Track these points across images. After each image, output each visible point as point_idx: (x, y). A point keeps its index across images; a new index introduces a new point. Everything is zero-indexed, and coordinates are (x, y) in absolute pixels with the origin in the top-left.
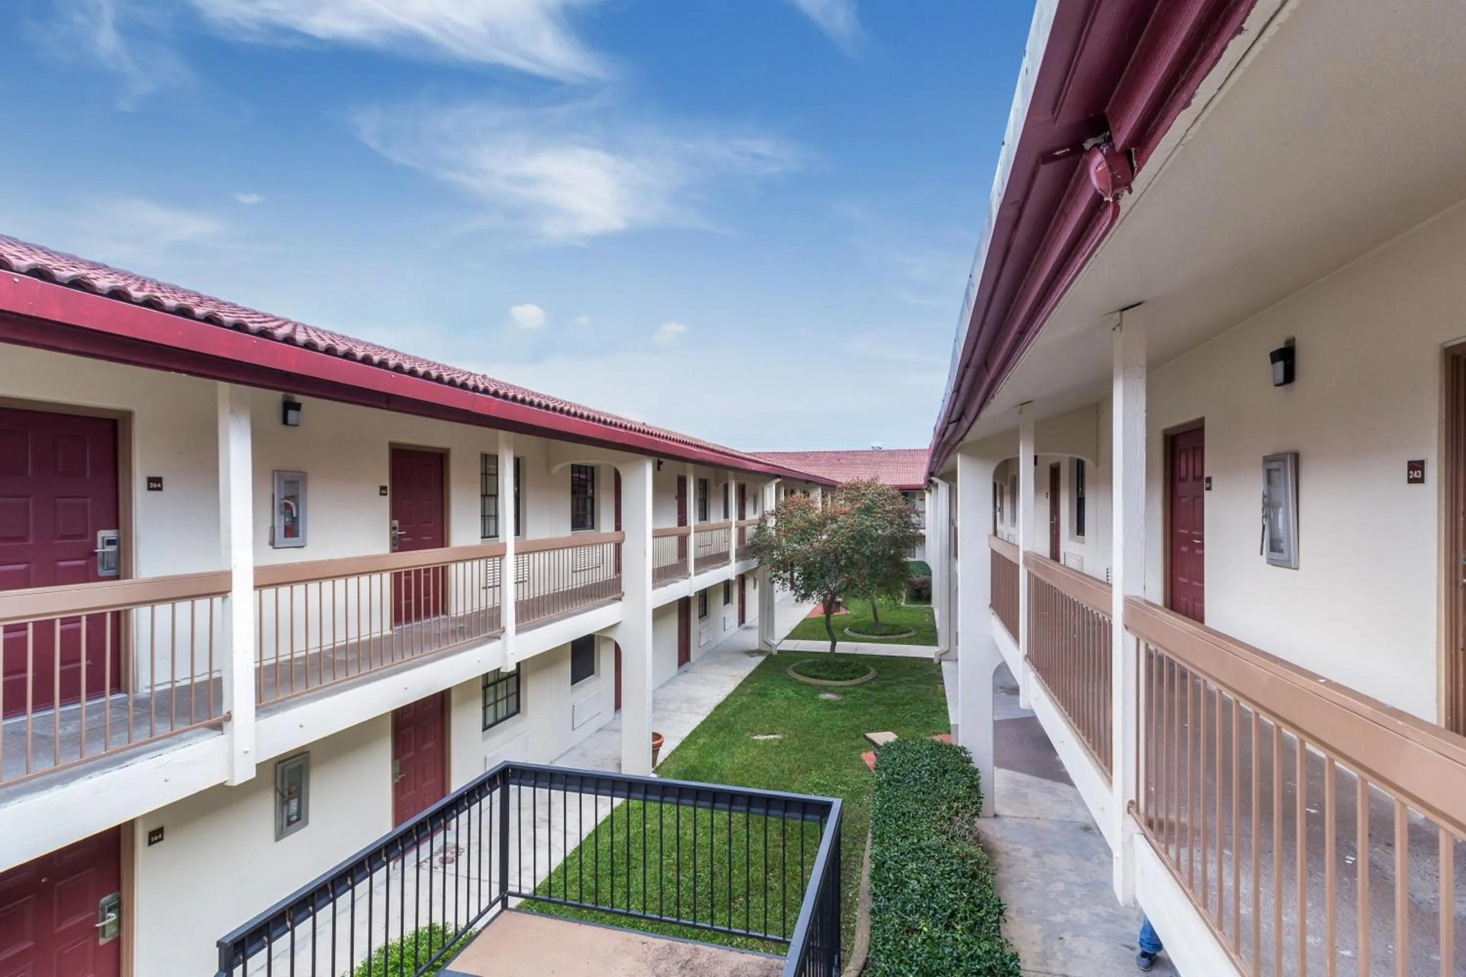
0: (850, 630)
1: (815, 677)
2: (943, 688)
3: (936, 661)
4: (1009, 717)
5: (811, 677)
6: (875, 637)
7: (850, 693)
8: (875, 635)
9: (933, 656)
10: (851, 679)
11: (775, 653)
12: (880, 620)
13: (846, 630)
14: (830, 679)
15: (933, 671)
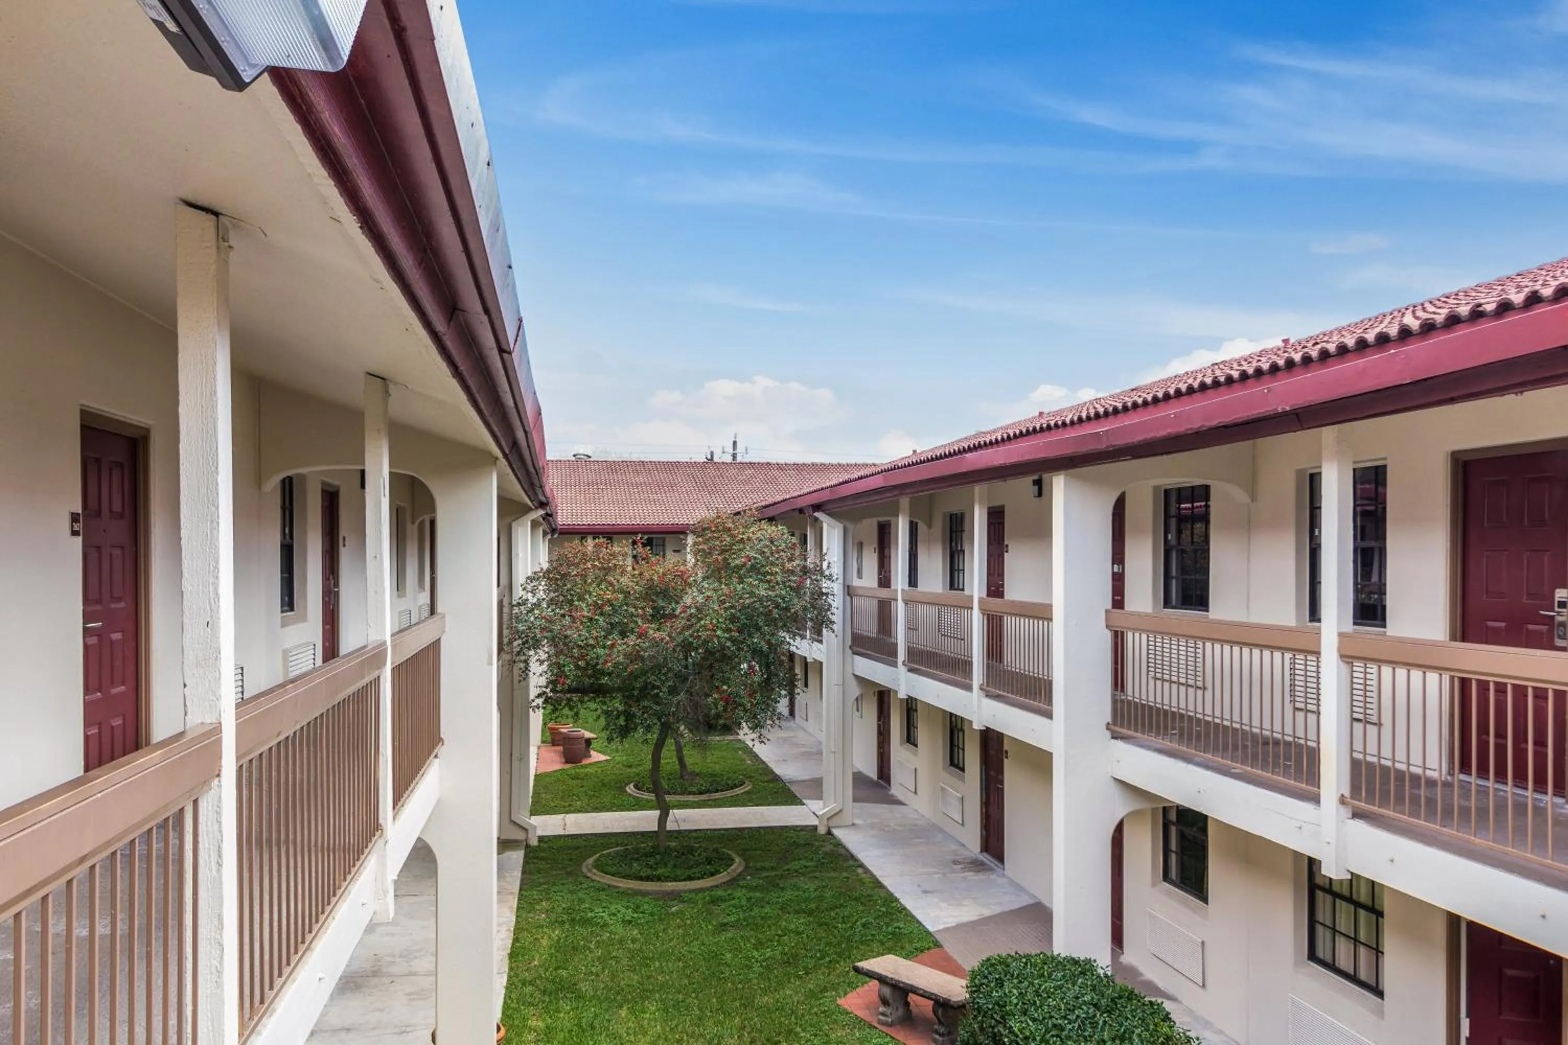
0: (636, 787)
1: (648, 879)
2: (867, 871)
3: (822, 830)
4: (1007, 908)
5: (641, 879)
6: (691, 798)
7: (722, 900)
8: (690, 793)
9: (814, 822)
10: (712, 874)
11: (534, 842)
12: (690, 768)
13: (630, 789)
14: (676, 879)
15: (828, 848)
